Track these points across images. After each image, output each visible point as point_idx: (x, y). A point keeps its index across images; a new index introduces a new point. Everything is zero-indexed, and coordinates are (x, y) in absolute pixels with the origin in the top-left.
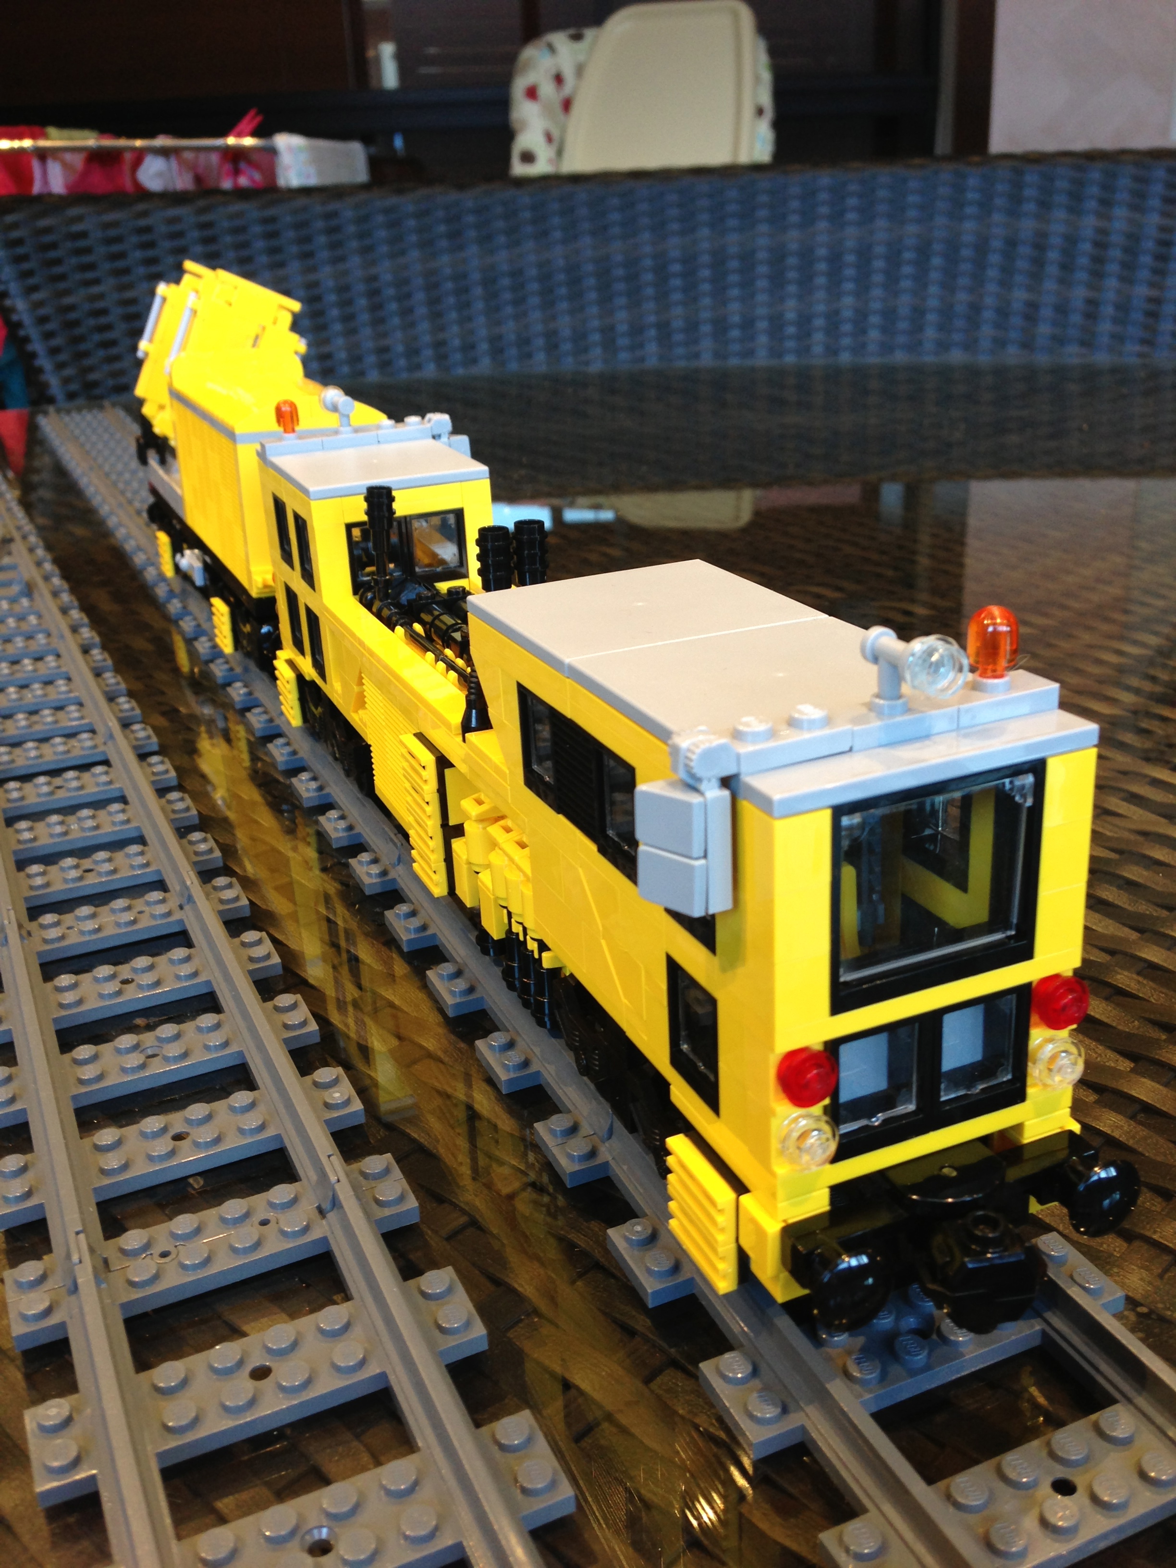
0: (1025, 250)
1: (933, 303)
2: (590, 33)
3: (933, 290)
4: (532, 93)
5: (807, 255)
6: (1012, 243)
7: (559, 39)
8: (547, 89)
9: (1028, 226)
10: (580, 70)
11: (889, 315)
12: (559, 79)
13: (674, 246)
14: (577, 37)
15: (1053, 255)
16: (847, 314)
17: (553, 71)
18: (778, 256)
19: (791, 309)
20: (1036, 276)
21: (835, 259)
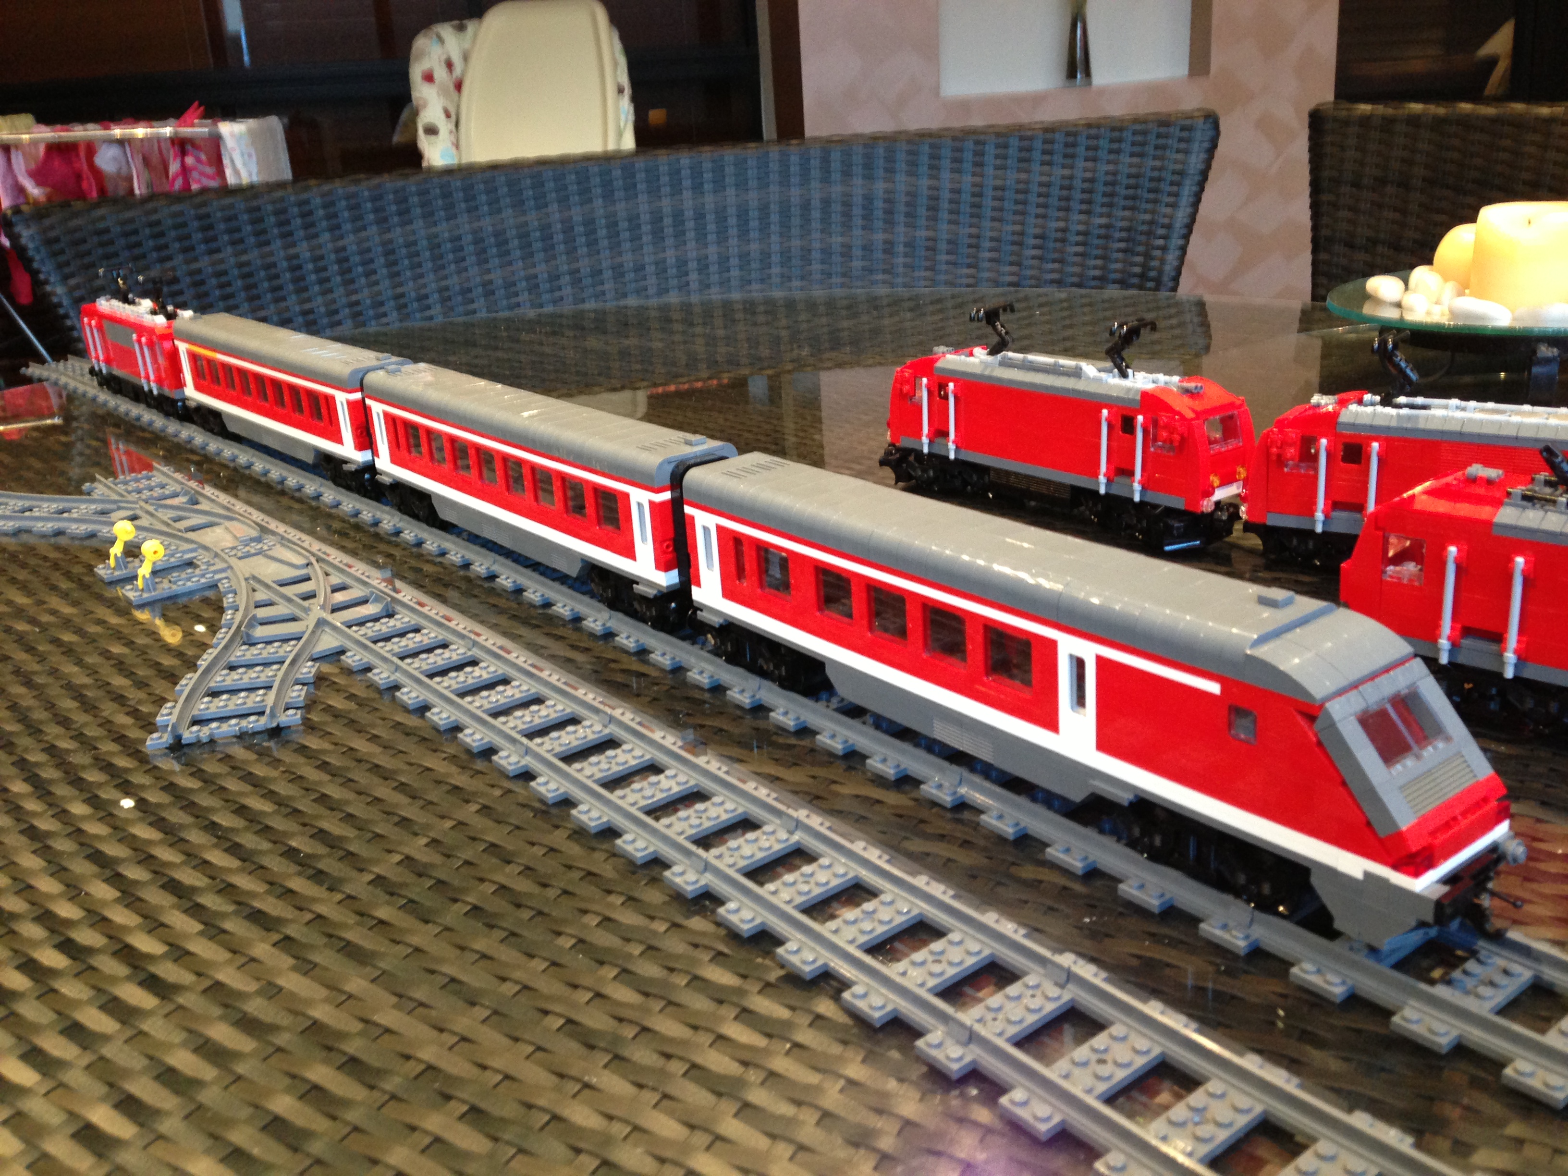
0: (837, 208)
1: (775, 248)
2: (471, 26)
3: (774, 238)
4: (429, 78)
5: (678, 217)
6: (826, 202)
7: (446, 30)
8: (440, 73)
9: (837, 190)
10: (466, 58)
11: (744, 257)
12: (449, 65)
13: (577, 214)
14: (461, 28)
15: (857, 211)
16: (713, 258)
17: (444, 57)
18: (657, 219)
19: (670, 256)
20: (847, 226)
21: (700, 216)
